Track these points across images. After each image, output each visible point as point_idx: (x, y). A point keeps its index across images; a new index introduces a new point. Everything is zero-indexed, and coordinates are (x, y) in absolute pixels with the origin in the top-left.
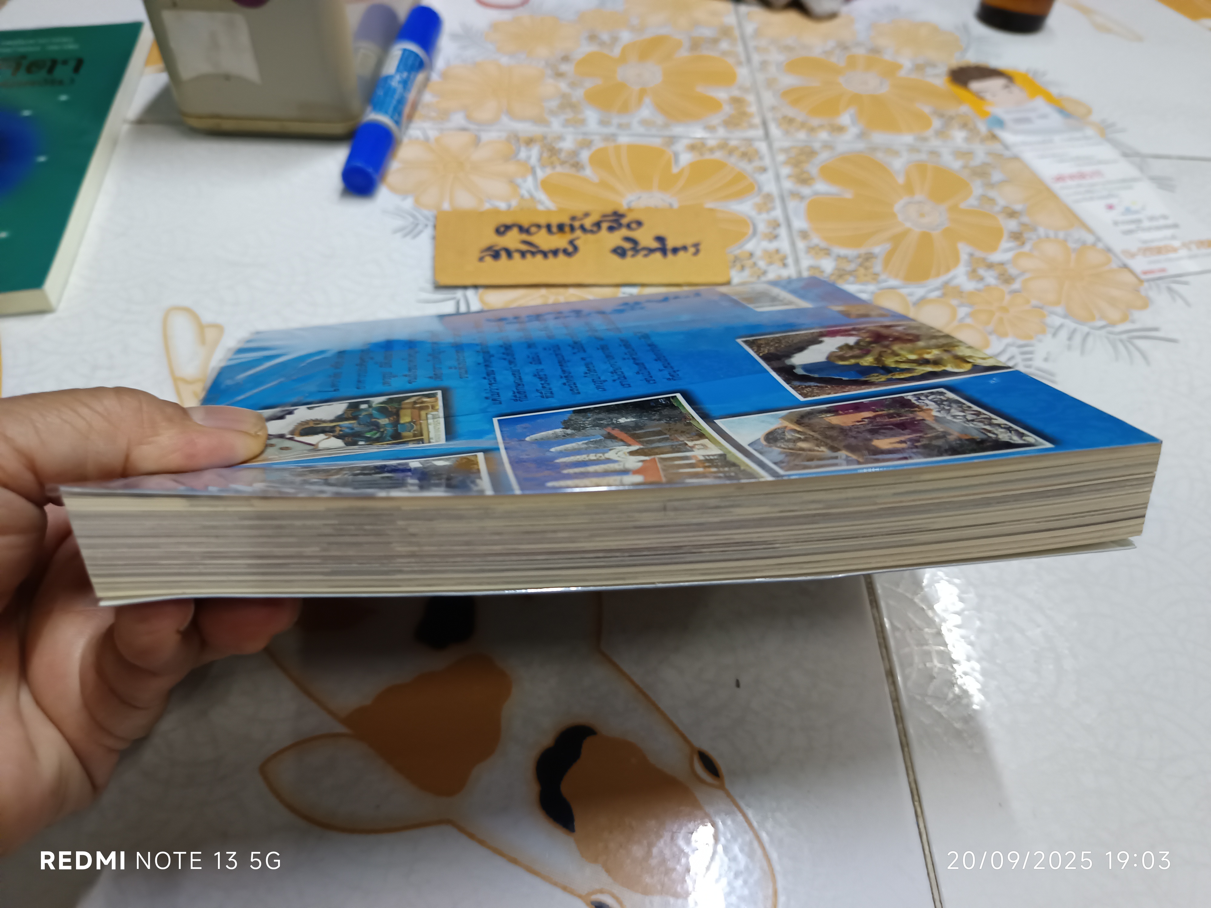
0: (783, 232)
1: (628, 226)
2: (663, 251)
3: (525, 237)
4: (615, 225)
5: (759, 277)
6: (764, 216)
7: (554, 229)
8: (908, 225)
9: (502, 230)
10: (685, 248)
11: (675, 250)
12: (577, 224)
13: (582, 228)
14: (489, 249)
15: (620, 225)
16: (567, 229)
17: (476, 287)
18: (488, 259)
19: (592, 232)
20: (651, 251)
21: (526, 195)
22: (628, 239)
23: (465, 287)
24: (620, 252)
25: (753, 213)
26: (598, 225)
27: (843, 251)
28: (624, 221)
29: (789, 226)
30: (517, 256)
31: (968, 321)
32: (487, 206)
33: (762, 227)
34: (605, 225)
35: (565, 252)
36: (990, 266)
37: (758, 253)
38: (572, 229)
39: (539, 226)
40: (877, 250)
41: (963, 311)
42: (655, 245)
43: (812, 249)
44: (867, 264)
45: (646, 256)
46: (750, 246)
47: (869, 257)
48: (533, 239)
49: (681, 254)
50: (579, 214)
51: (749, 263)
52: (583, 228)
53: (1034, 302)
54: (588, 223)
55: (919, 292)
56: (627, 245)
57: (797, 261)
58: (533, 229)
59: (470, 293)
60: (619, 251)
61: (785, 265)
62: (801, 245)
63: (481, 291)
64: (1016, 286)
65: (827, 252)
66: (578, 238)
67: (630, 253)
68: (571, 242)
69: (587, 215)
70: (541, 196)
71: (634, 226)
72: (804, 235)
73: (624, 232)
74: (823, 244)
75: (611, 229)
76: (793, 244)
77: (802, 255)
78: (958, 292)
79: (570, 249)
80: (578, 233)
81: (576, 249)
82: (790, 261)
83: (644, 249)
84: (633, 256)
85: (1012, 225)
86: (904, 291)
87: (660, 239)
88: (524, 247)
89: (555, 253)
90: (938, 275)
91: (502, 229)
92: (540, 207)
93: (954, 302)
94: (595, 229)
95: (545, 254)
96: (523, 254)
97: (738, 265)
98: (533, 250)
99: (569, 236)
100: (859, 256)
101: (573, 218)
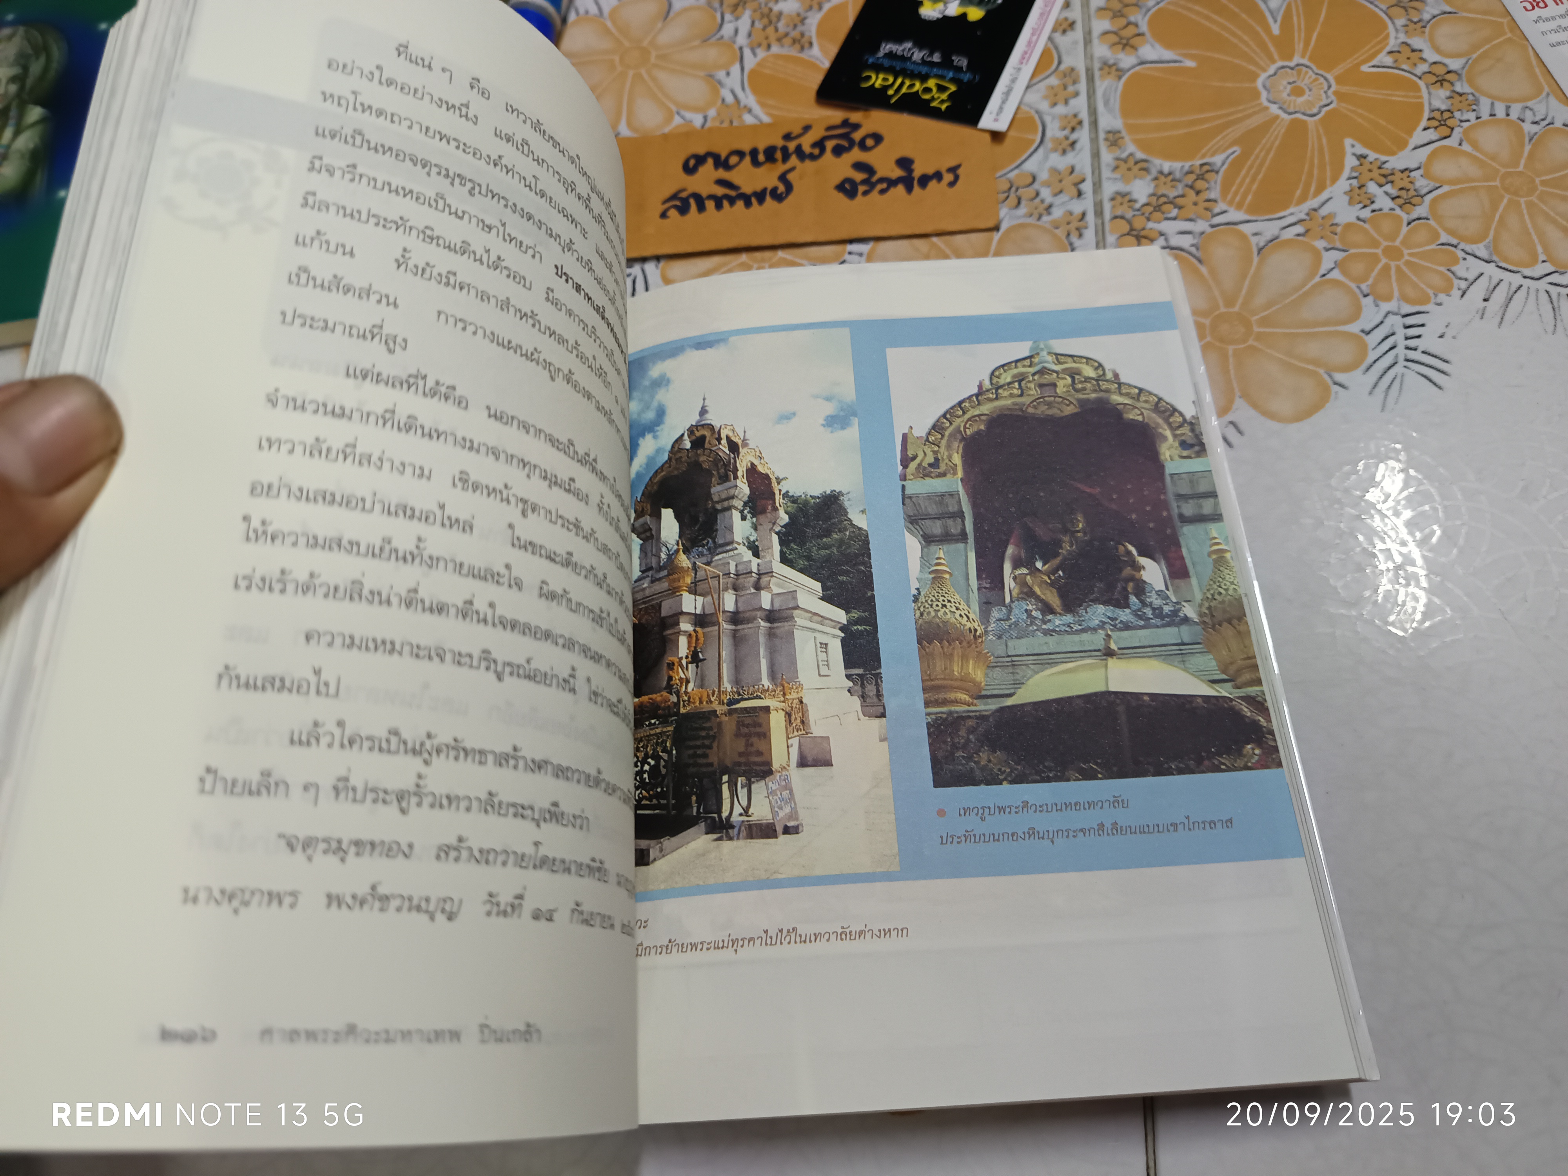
0: (1083, 136)
1: (863, 146)
2: (908, 182)
3: (722, 174)
4: (845, 143)
5: (1040, 217)
6: (1060, 109)
7: (761, 158)
8: (1274, 109)
9: (692, 165)
10: (938, 176)
11: (924, 181)
12: (792, 146)
13: (799, 151)
14: (674, 197)
15: (852, 143)
16: (779, 155)
17: (658, 258)
18: (673, 213)
19: (813, 157)
20: (892, 183)
21: (730, 99)
22: (859, 166)
23: (644, 260)
24: (848, 189)
25: (1044, 106)
26: (820, 144)
27: (1166, 166)
28: (857, 136)
29: (1094, 124)
30: (710, 205)
31: (1336, 275)
32: (677, 120)
33: (1054, 131)
34: (830, 145)
35: (774, 194)
36: (1387, 177)
37: (1044, 176)
38: (786, 157)
39: (741, 154)
40: (1218, 159)
41: (1329, 259)
42: (898, 173)
43: (1120, 164)
44: (1200, 184)
45: (883, 192)
46: (1031, 166)
47: (1206, 171)
48: (732, 176)
49: (933, 184)
50: (797, 130)
51: (1030, 192)
52: (800, 153)
53: (1444, 238)
54: (806, 142)
55: (1270, 229)
56: (859, 176)
57: (1097, 186)
58: (734, 160)
59: (650, 267)
60: (847, 186)
61: (1080, 194)
62: (1107, 157)
63: (662, 263)
64: (1421, 211)
65: (1143, 166)
66: (793, 169)
67: (862, 189)
68: (783, 178)
69: (807, 128)
70: (749, 99)
71: (870, 142)
72: (1114, 139)
73: (856, 154)
74: (1140, 155)
75: (838, 151)
76: (1096, 155)
77: (1106, 173)
78: (1330, 226)
79: (781, 188)
80: (794, 160)
81: (789, 187)
82: (1087, 187)
83: (881, 180)
84: (865, 193)
85: (1439, 98)
86: (1247, 229)
87: (905, 163)
88: (720, 191)
89: (760, 196)
90: (1303, 199)
91: (692, 162)
92: (748, 119)
93: (1320, 244)
94: (816, 151)
95: (747, 200)
96: (719, 204)
97: (1013, 199)
98: (733, 193)
99: (781, 168)
100: (1190, 172)
101: (787, 137)
